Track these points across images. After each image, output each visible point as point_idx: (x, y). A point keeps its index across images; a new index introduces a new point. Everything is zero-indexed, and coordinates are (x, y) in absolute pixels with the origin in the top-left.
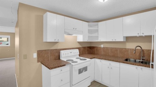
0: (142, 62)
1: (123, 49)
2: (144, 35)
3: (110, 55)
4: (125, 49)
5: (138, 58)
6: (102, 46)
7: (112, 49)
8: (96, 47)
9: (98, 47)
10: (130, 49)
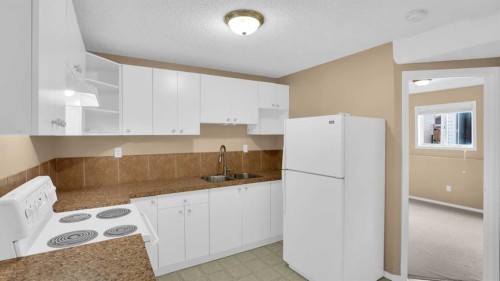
0: (228, 179)
1: (186, 154)
2: (234, 123)
3: (149, 179)
4: (192, 154)
5: (215, 172)
6: (118, 153)
7: (155, 158)
8: (87, 159)
9: (99, 158)
10: (202, 154)
